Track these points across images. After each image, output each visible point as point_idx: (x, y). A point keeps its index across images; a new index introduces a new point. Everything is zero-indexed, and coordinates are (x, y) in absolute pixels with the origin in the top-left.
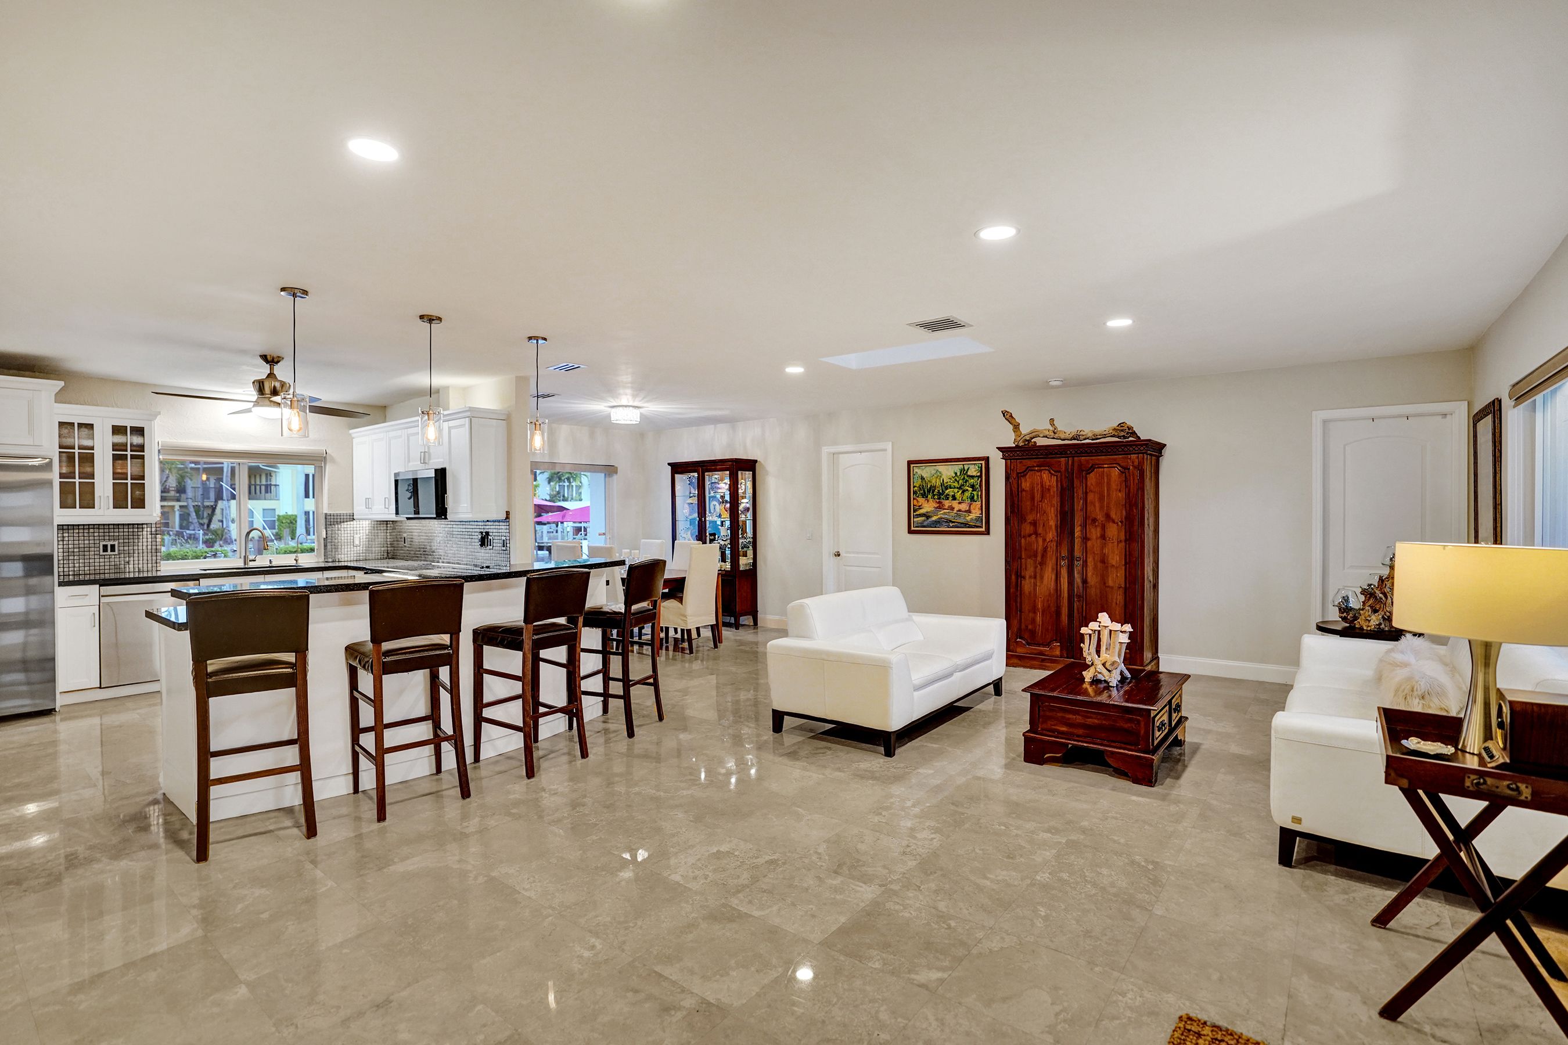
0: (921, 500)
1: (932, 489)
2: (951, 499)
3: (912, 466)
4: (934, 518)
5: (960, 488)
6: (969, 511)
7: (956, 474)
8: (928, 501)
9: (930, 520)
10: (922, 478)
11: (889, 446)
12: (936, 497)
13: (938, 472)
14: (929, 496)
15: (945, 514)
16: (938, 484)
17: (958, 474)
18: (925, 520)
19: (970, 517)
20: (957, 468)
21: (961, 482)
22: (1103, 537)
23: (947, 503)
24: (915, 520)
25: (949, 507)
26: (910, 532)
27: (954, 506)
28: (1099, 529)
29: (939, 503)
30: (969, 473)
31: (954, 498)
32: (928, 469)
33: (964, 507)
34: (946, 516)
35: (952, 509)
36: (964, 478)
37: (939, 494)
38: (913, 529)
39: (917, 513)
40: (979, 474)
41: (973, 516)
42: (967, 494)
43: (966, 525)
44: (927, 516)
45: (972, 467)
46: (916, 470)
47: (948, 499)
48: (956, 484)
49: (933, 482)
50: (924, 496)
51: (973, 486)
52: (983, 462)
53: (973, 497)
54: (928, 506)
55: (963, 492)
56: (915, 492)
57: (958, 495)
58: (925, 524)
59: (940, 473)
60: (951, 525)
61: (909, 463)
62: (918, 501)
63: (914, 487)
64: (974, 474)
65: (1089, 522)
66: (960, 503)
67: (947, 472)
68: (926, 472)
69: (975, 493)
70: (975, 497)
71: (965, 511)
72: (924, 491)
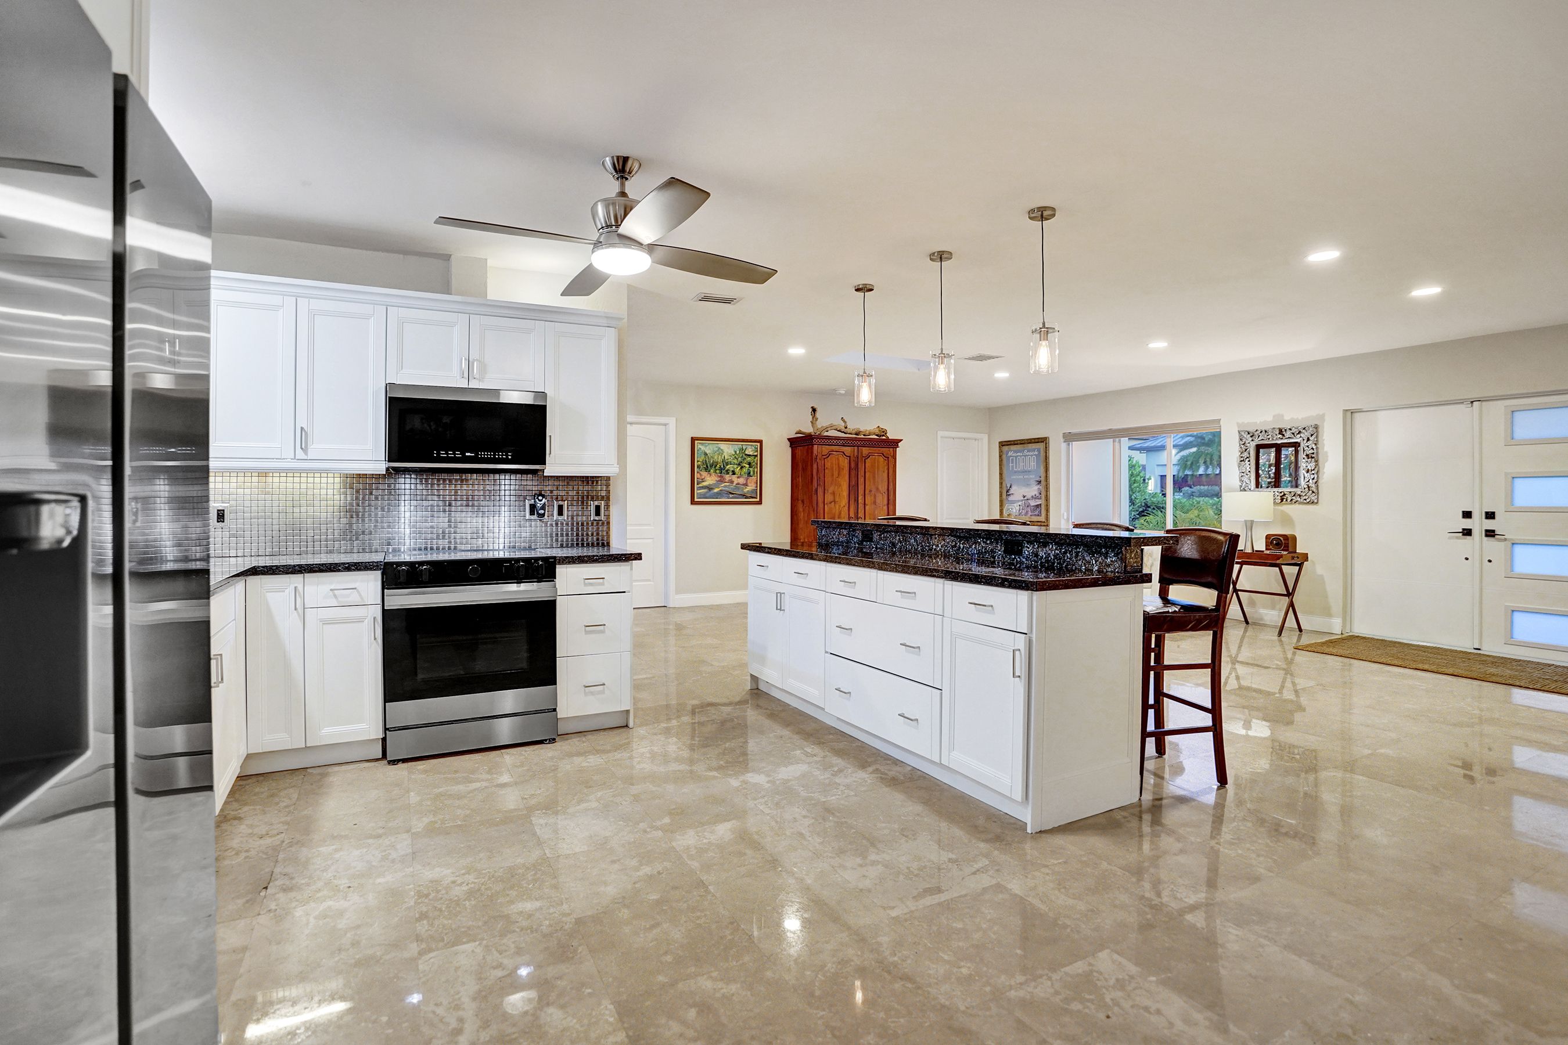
0: (704, 474)
1: (714, 465)
2: (731, 473)
3: (696, 442)
4: (716, 490)
5: (739, 464)
6: (746, 485)
7: (736, 452)
8: (710, 475)
9: (712, 492)
10: (706, 454)
11: (672, 422)
12: (718, 471)
13: (720, 452)
14: (712, 471)
15: (725, 486)
16: (720, 460)
17: (738, 452)
18: (707, 492)
19: (747, 490)
20: (737, 446)
21: (739, 459)
22: (875, 503)
23: (727, 477)
24: (698, 491)
25: (729, 480)
26: (693, 502)
27: (733, 480)
28: (872, 498)
29: (720, 477)
30: (746, 453)
31: (734, 473)
32: (710, 446)
33: (742, 481)
34: (727, 489)
35: (732, 482)
36: (742, 457)
37: (721, 469)
38: (696, 500)
39: (700, 485)
40: (756, 454)
41: (749, 489)
42: (745, 470)
43: (744, 496)
44: (709, 488)
45: (749, 447)
46: (700, 446)
47: (728, 473)
48: (735, 461)
49: (716, 458)
50: (706, 469)
51: (749, 464)
52: (759, 444)
53: (749, 473)
54: (710, 479)
55: (742, 467)
56: (698, 467)
57: (737, 470)
58: (707, 495)
59: (722, 450)
60: (731, 496)
61: (693, 440)
62: (701, 475)
63: (698, 461)
64: (751, 453)
65: (867, 492)
66: (738, 477)
67: (728, 450)
68: (709, 449)
69: (751, 469)
70: (752, 473)
71: (743, 485)
72: (707, 466)
